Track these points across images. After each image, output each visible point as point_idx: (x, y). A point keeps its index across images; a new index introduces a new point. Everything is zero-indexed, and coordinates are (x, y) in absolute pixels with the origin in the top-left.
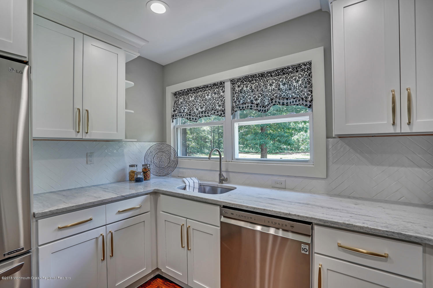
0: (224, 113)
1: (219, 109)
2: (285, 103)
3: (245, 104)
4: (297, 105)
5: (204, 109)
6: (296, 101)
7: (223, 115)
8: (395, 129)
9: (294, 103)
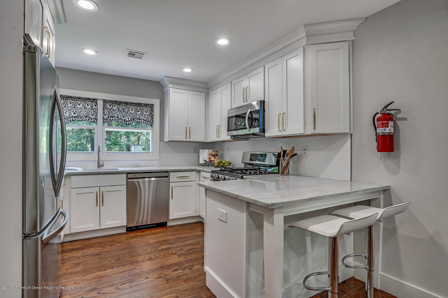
0: (97, 121)
1: (92, 117)
2: (138, 122)
3: (113, 117)
4: (146, 124)
5: (76, 115)
6: (145, 122)
7: (96, 122)
8: (186, 139)
9: (144, 123)
